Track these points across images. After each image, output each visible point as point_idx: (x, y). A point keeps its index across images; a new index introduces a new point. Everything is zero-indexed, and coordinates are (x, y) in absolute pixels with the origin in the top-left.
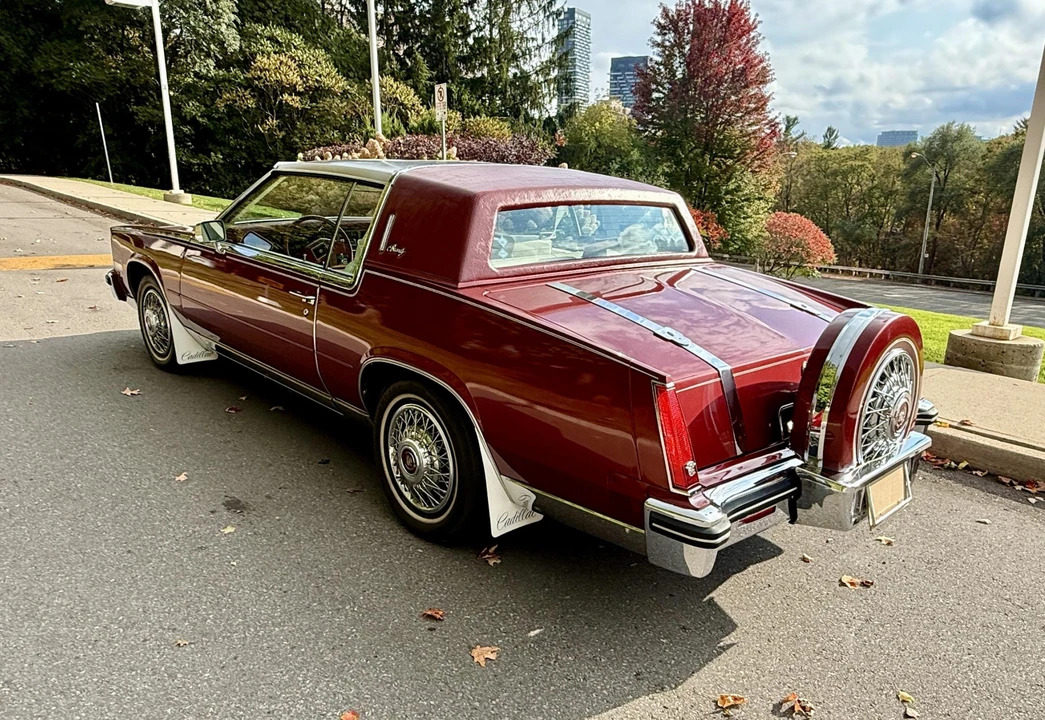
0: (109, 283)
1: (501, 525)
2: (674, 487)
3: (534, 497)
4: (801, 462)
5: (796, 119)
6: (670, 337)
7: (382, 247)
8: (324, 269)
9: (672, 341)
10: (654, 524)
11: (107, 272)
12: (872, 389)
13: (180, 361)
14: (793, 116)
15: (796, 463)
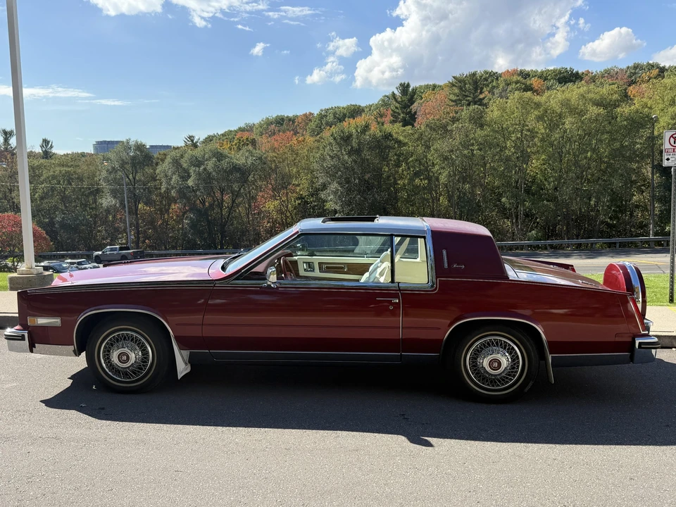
7: (446, 266)
10: (642, 346)
13: (179, 376)
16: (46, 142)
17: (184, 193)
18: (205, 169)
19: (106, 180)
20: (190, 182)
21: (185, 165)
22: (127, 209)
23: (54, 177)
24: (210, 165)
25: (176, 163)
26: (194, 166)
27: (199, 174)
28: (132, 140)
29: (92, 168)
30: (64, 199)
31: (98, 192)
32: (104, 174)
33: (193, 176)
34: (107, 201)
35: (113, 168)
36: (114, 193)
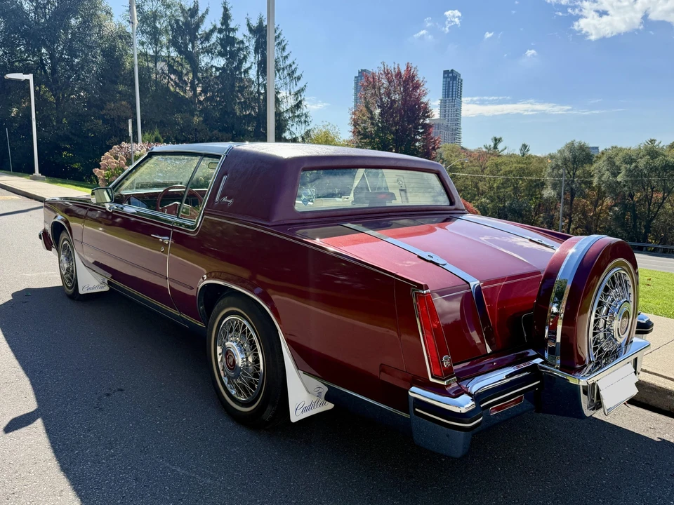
0: (40, 238)
1: (299, 412)
2: (432, 377)
3: (326, 389)
4: (541, 360)
5: (501, 138)
6: (429, 259)
7: (217, 199)
8: (178, 217)
9: (431, 262)
10: (416, 410)
11: (40, 230)
12: (598, 299)
13: (81, 291)
14: (498, 137)
15: (538, 361)
16: (525, 146)
17: (613, 188)
18: (636, 167)
19: (550, 175)
20: (619, 179)
21: (618, 163)
22: (562, 200)
23: (511, 172)
24: (642, 163)
25: (610, 160)
26: (626, 163)
27: (630, 171)
28: (577, 141)
29: (542, 165)
30: (516, 189)
31: (542, 185)
32: (549, 170)
33: (623, 172)
34: (548, 192)
35: (557, 165)
36: (554, 186)
